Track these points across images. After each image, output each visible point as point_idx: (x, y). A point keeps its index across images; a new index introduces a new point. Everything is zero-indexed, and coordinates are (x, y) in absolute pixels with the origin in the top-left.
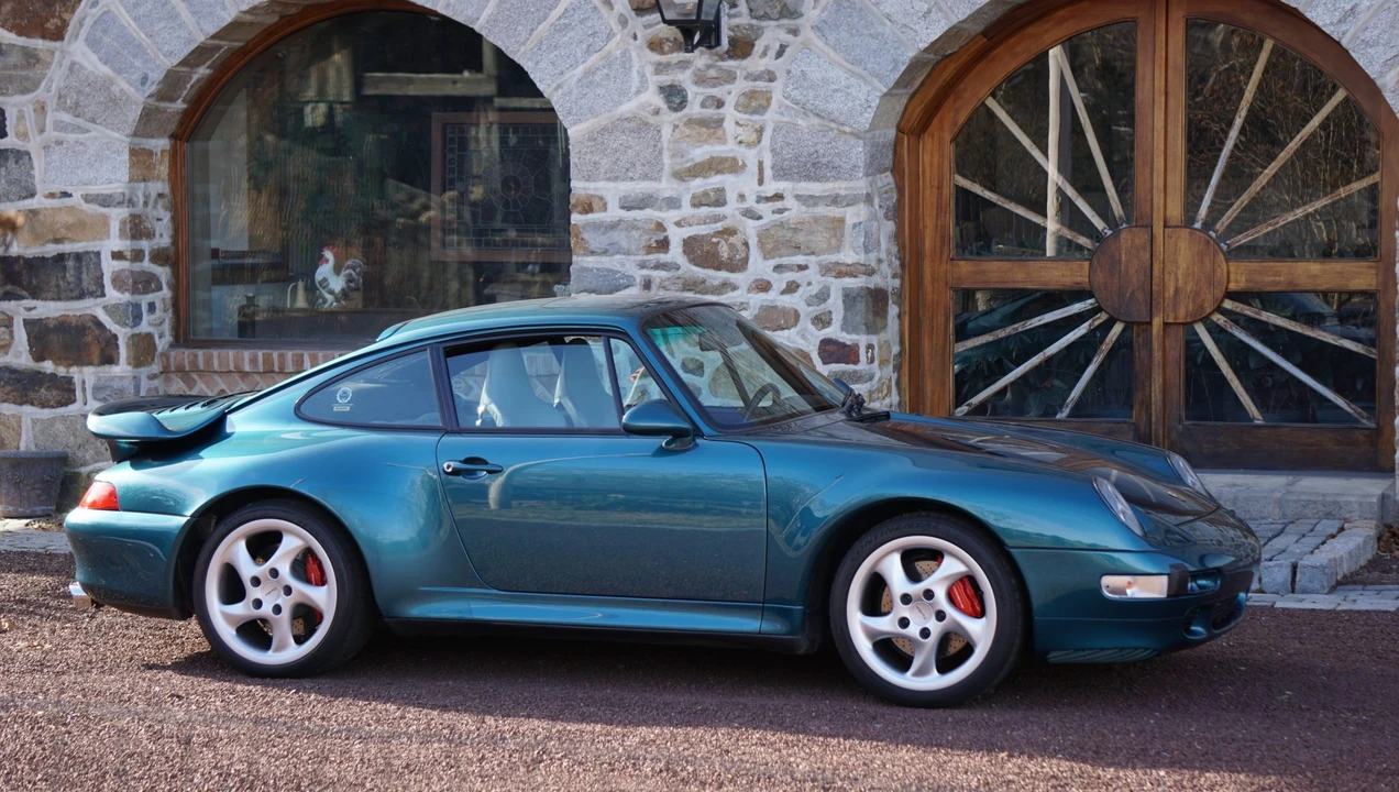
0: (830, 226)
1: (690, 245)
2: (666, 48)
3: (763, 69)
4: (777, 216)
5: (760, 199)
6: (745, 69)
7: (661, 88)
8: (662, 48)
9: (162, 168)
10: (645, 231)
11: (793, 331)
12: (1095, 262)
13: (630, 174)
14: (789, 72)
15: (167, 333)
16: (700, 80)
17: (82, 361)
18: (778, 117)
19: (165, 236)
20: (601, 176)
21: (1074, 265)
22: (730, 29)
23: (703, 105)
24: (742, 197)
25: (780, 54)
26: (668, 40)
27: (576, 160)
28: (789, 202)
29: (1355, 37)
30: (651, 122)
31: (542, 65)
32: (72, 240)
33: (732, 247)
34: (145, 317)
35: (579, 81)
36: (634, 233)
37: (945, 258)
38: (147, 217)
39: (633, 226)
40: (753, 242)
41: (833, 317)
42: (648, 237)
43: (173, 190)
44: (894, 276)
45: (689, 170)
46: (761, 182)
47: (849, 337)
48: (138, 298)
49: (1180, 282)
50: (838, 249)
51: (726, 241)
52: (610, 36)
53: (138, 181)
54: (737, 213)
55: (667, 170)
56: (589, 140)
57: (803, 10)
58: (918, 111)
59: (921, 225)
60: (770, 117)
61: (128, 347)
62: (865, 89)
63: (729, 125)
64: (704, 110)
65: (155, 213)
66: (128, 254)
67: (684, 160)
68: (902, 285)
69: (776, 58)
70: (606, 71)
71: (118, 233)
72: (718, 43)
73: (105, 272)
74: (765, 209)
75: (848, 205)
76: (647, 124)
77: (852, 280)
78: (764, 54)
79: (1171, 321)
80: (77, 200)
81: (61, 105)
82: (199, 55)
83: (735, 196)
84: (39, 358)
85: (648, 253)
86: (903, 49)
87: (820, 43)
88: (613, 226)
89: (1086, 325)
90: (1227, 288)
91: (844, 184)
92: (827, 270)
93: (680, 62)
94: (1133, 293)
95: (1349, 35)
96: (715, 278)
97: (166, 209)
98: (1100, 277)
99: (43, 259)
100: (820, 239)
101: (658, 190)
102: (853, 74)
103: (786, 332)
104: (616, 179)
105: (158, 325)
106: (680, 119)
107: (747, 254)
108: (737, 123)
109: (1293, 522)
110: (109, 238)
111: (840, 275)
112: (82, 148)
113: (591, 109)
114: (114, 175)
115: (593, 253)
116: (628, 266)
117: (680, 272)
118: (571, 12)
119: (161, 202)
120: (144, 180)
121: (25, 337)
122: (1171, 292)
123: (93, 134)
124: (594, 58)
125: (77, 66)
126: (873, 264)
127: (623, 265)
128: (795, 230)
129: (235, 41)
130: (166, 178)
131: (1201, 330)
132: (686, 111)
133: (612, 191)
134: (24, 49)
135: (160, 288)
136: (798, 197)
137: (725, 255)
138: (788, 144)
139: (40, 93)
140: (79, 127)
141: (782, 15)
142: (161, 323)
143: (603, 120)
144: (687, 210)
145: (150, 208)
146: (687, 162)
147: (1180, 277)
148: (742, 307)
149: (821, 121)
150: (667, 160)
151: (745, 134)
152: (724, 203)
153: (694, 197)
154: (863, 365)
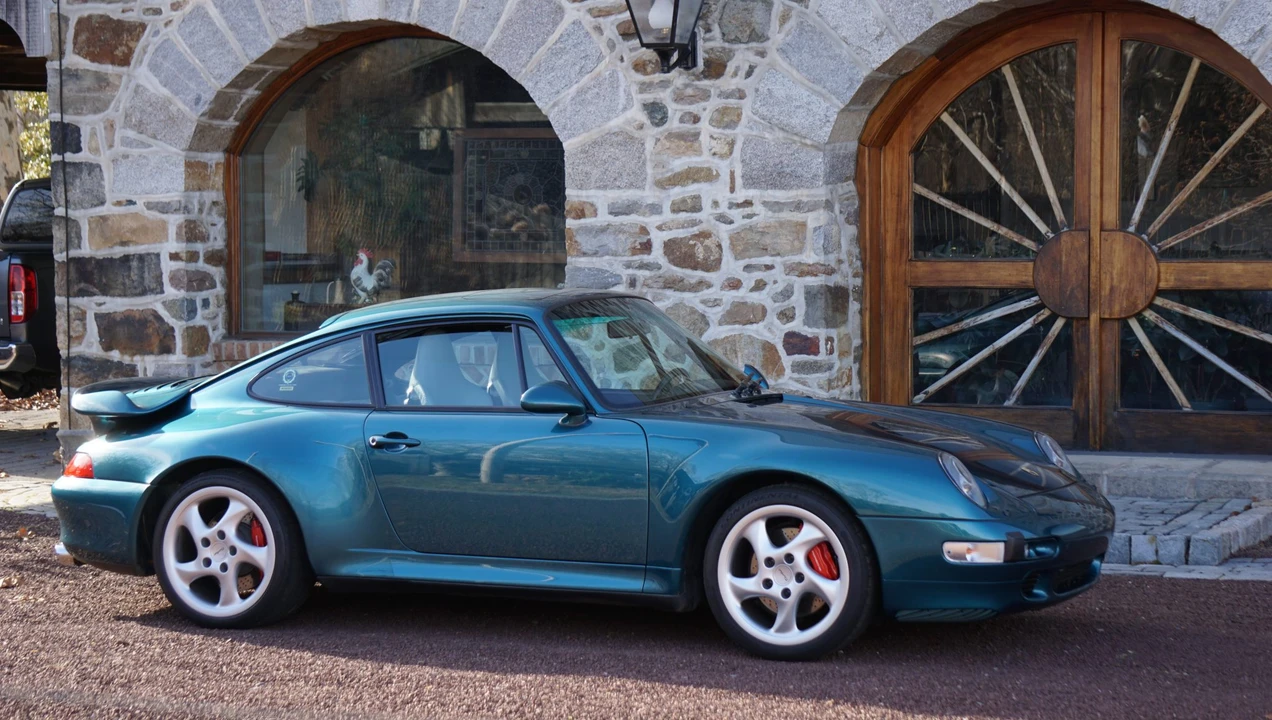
0: (794, 229)
1: (670, 247)
2: (649, 69)
3: (734, 87)
4: (747, 221)
5: (732, 205)
6: (718, 88)
7: (644, 105)
8: (645, 69)
9: (217, 179)
10: (631, 235)
11: (761, 325)
12: (1038, 263)
13: (618, 183)
14: (757, 90)
15: (220, 326)
16: (679, 98)
17: (144, 350)
18: (747, 131)
19: (219, 239)
20: (592, 185)
21: (1020, 265)
22: (706, 52)
23: (682, 121)
24: (716, 204)
25: (749, 74)
26: (650, 61)
27: (570, 170)
28: (758, 208)
29: (1264, 56)
30: (636, 136)
31: (541, 85)
32: (136, 243)
33: (707, 249)
34: (200, 311)
35: (573, 99)
36: (621, 236)
37: (904, 258)
38: (202, 223)
39: (620, 230)
40: (726, 244)
41: (797, 312)
42: (633, 240)
43: (227, 198)
44: (855, 275)
45: (669, 179)
46: (732, 190)
47: (810, 330)
48: (192, 294)
49: (1115, 281)
50: (801, 250)
51: (702, 243)
52: (600, 58)
53: (193, 190)
54: (711, 218)
55: (650, 179)
56: (582, 152)
57: (770, 34)
58: (877, 125)
59: (882, 230)
60: (740, 132)
61: (183, 338)
62: (825, 105)
63: (704, 138)
64: (683, 125)
65: (209, 219)
66: (184, 256)
67: (664, 170)
68: (863, 283)
69: (746, 78)
70: (596, 90)
71: (174, 236)
72: (695, 64)
73: (164, 271)
74: (736, 214)
75: (809, 211)
76: (632, 138)
77: (813, 279)
78: (735, 74)
79: (1107, 316)
80: (140, 207)
81: (127, 124)
82: (245, 78)
83: (710, 202)
84: (108, 348)
85: (633, 255)
86: (858, 69)
87: (785, 65)
88: (603, 230)
89: (1031, 320)
90: (1157, 286)
91: (805, 192)
92: (791, 269)
93: (662, 81)
94: (1072, 290)
95: (1258, 53)
96: (693, 277)
97: (220, 215)
98: (1043, 276)
99: (111, 260)
100: (784, 241)
101: (642, 197)
102: (815, 92)
103: (755, 326)
104: (605, 187)
105: (212, 319)
106: (661, 133)
107: (721, 255)
108: (711, 137)
109: (1205, 501)
110: (167, 241)
111: (802, 274)
112: (144, 161)
113: (583, 125)
114: (171, 185)
115: (585, 254)
116: (615, 266)
117: (661, 272)
118: (566, 37)
119: (215, 209)
120: (200, 190)
121: (95, 329)
122: (1106, 291)
123: (154, 148)
124: (585, 79)
125: (141, 89)
126: (833, 264)
127: (611, 265)
128: (763, 233)
129: (279, 65)
130: (221, 187)
131: (1134, 324)
132: (666, 126)
133: (602, 199)
134: (97, 74)
135: (213, 286)
136: (765, 203)
137: (701, 256)
138: (756, 156)
139: (110, 113)
140: (142, 143)
141: (751, 39)
142: (215, 317)
143: (594, 134)
144: (667, 215)
145: (204, 215)
146: (667, 172)
147: (1115, 276)
148: (716, 303)
149: (785, 135)
150: (649, 170)
151: (718, 147)
152: (700, 209)
153: (673, 203)
154: (823, 356)
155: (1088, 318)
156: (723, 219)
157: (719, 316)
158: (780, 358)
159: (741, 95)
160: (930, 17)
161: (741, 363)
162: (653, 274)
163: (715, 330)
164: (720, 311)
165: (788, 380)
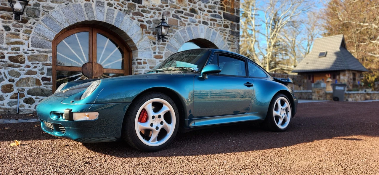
0: (45, 56)
1: (10, 58)
2: (5, 18)
3: (30, 26)
4: (32, 54)
5: (28, 50)
6: (25, 25)
7: (3, 26)
11: (36, 75)
14: (36, 28)
16: (14, 26)
18: (33, 36)
21: (79, 68)
22: (22, 17)
23: (15, 31)
25: (34, 24)
26: (6, 17)
28: (35, 51)
30: (1, 32)
33: (21, 59)
40: (26, 58)
41: (45, 73)
45: (10, 43)
46: (28, 47)
47: (48, 77)
50: (46, 61)
51: (20, 58)
54: (22, 52)
55: (5, 42)
57: (39, 17)
60: (31, 35)
62: (53, 33)
63: (21, 35)
64: (15, 32)
67: (9, 41)
72: (19, 19)
74: (29, 52)
75: (49, 53)
77: (49, 66)
78: (30, 23)
83: (22, 49)
86: (61, 27)
87: (43, 24)
89: (81, 77)
91: (48, 49)
93: (9, 21)
94: (89, 72)
96: (16, 65)
100: (42, 59)
101: (2, 46)
102: (50, 30)
103: (34, 75)
106: (8, 33)
107: (25, 60)
108: (23, 35)
111: (47, 65)
117: (7, 63)
122: (95, 73)
128: (36, 57)
132: (10, 31)
136: (37, 51)
137: (19, 60)
138: (35, 41)
141: (34, 17)
144: (10, 51)
148: (24, 70)
149: (43, 37)
150: (5, 40)
151: (25, 38)
152: (19, 50)
153: (12, 48)
154: (51, 82)
155: (92, 77)
156: (26, 53)
157: (24, 73)
158: (40, 82)
159: (32, 28)
160: (76, 21)
161: (30, 83)
162: (5, 63)
163: (23, 76)
164: (24, 72)
165: (43, 87)
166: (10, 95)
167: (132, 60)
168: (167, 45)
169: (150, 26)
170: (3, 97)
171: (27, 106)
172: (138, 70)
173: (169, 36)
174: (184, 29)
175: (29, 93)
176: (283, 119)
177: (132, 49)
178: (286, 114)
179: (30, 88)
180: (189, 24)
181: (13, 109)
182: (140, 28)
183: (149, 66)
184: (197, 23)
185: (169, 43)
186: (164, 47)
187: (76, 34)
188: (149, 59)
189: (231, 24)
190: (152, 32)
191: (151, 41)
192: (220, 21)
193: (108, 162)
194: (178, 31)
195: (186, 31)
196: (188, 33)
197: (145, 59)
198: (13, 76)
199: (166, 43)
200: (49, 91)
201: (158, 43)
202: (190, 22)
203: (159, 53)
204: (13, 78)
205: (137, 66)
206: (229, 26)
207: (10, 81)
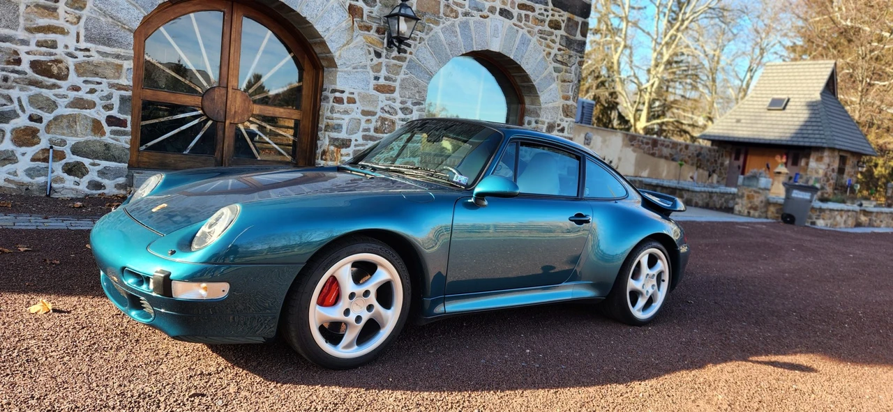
0: (115, 67)
1: (34, 65)
4: (86, 58)
5: (77, 49)
10: (6, 54)
11: (92, 110)
12: (203, 98)
18: (89, 14)
21: (195, 98)
28: (93, 53)
30: (13, 1)
33: (59, 68)
40: (72, 68)
41: (114, 106)
42: (7, 56)
45: (35, 28)
46: (78, 41)
47: (122, 116)
49: (236, 109)
50: (119, 78)
51: (56, 65)
54: (63, 53)
55: (22, 25)
60: (85, 13)
62: (137, 11)
63: (61, 12)
64: (46, 2)
67: (32, 23)
74: (80, 54)
75: (125, 60)
76: (9, 1)
77: (125, 92)
79: (232, 122)
83: (63, 45)
85: (8, 64)
89: (198, 120)
90: (252, 113)
91: (123, 50)
92: (112, 86)
94: (218, 111)
96: (49, 82)
98: (205, 103)
100: (109, 72)
101: (16, 35)
102: (131, 4)
103: (88, 111)
106: (31, 3)
107: (68, 73)
108: (66, 12)
111: (119, 89)
117: (27, 76)
128: (96, 66)
131: (241, 127)
136: (98, 52)
137: (56, 72)
138: (94, 27)
144: (33, 47)
146: (34, 24)
147: (236, 107)
148: (65, 96)
149: (113, 21)
150: (21, 20)
151: (70, 18)
152: (56, 48)
153: (38, 42)
154: (129, 128)
155: (225, 122)
156: (71, 55)
157: (66, 103)
158: (103, 127)
161: (78, 128)
162: (21, 76)
163: (62, 110)
164: (66, 101)
165: (108, 138)
166: (31, 151)
167: (322, 90)
168: (408, 60)
169: (371, 12)
170: (15, 155)
171: (69, 181)
172: (335, 115)
173: (415, 39)
174: (453, 25)
175: (75, 151)
176: (648, 297)
177: (324, 63)
178: (656, 287)
179: (78, 139)
180: (466, 14)
181: (38, 185)
182: (347, 14)
183: (361, 108)
184: (485, 13)
185: (413, 57)
186: (401, 66)
187: (192, 15)
188: (362, 91)
189: (569, 19)
190: (375, 26)
191: (371, 50)
192: (543, 11)
193: (243, 393)
194: (437, 29)
195: (458, 30)
196: (461, 34)
197: (352, 91)
198: (39, 109)
199: (407, 55)
200: (123, 150)
201: (387, 54)
202: (469, 7)
203: (386, 79)
204: (39, 112)
205: (333, 107)
206: (563, 25)
207: (31, 118)
